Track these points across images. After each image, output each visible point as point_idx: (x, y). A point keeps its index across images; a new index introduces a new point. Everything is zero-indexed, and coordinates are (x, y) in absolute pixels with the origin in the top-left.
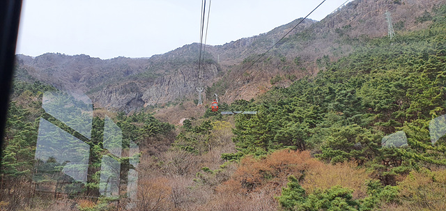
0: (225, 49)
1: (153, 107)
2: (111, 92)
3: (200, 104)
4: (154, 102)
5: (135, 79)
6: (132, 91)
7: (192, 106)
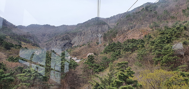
1: (76, 47)
2: (57, 40)
3: (100, 44)
4: (77, 44)
5: (68, 33)
6: (66, 39)
7: (95, 45)
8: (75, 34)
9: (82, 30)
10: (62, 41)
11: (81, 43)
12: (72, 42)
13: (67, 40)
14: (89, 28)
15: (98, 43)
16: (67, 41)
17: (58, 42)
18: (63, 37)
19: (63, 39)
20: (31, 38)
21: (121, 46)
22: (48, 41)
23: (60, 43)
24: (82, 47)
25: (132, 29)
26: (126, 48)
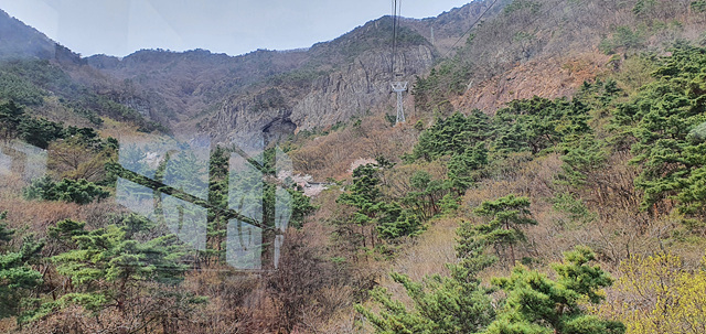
0: (442, 22)
1: (309, 134)
2: (236, 109)
3: (401, 122)
4: (313, 124)
5: (278, 82)
6: (271, 105)
7: (382, 127)
8: (302, 84)
9: (330, 67)
10: (256, 111)
11: (328, 120)
12: (293, 117)
13: (273, 106)
14: (357, 61)
15: (392, 120)
16: (275, 113)
17: (241, 115)
18: (259, 97)
19: (260, 106)
20: (139, 103)
21: (486, 130)
22: (204, 113)
23: (248, 118)
24: (333, 134)
25: (528, 56)
26: (511, 137)
